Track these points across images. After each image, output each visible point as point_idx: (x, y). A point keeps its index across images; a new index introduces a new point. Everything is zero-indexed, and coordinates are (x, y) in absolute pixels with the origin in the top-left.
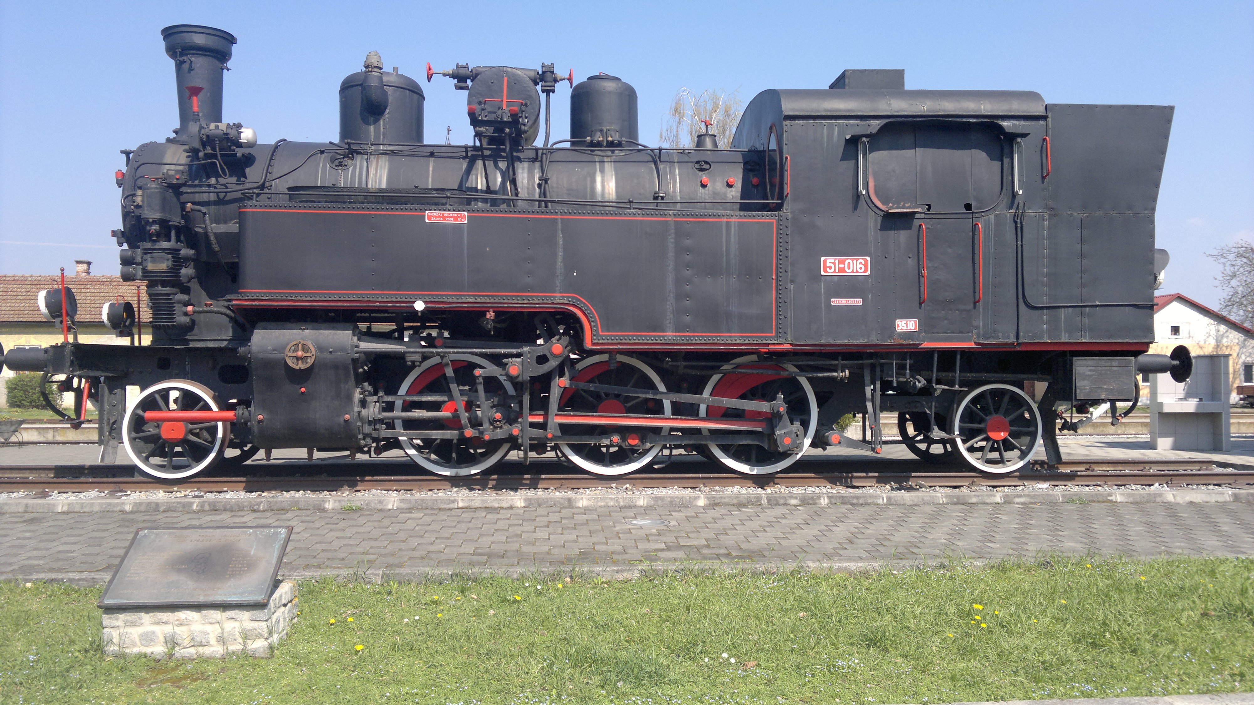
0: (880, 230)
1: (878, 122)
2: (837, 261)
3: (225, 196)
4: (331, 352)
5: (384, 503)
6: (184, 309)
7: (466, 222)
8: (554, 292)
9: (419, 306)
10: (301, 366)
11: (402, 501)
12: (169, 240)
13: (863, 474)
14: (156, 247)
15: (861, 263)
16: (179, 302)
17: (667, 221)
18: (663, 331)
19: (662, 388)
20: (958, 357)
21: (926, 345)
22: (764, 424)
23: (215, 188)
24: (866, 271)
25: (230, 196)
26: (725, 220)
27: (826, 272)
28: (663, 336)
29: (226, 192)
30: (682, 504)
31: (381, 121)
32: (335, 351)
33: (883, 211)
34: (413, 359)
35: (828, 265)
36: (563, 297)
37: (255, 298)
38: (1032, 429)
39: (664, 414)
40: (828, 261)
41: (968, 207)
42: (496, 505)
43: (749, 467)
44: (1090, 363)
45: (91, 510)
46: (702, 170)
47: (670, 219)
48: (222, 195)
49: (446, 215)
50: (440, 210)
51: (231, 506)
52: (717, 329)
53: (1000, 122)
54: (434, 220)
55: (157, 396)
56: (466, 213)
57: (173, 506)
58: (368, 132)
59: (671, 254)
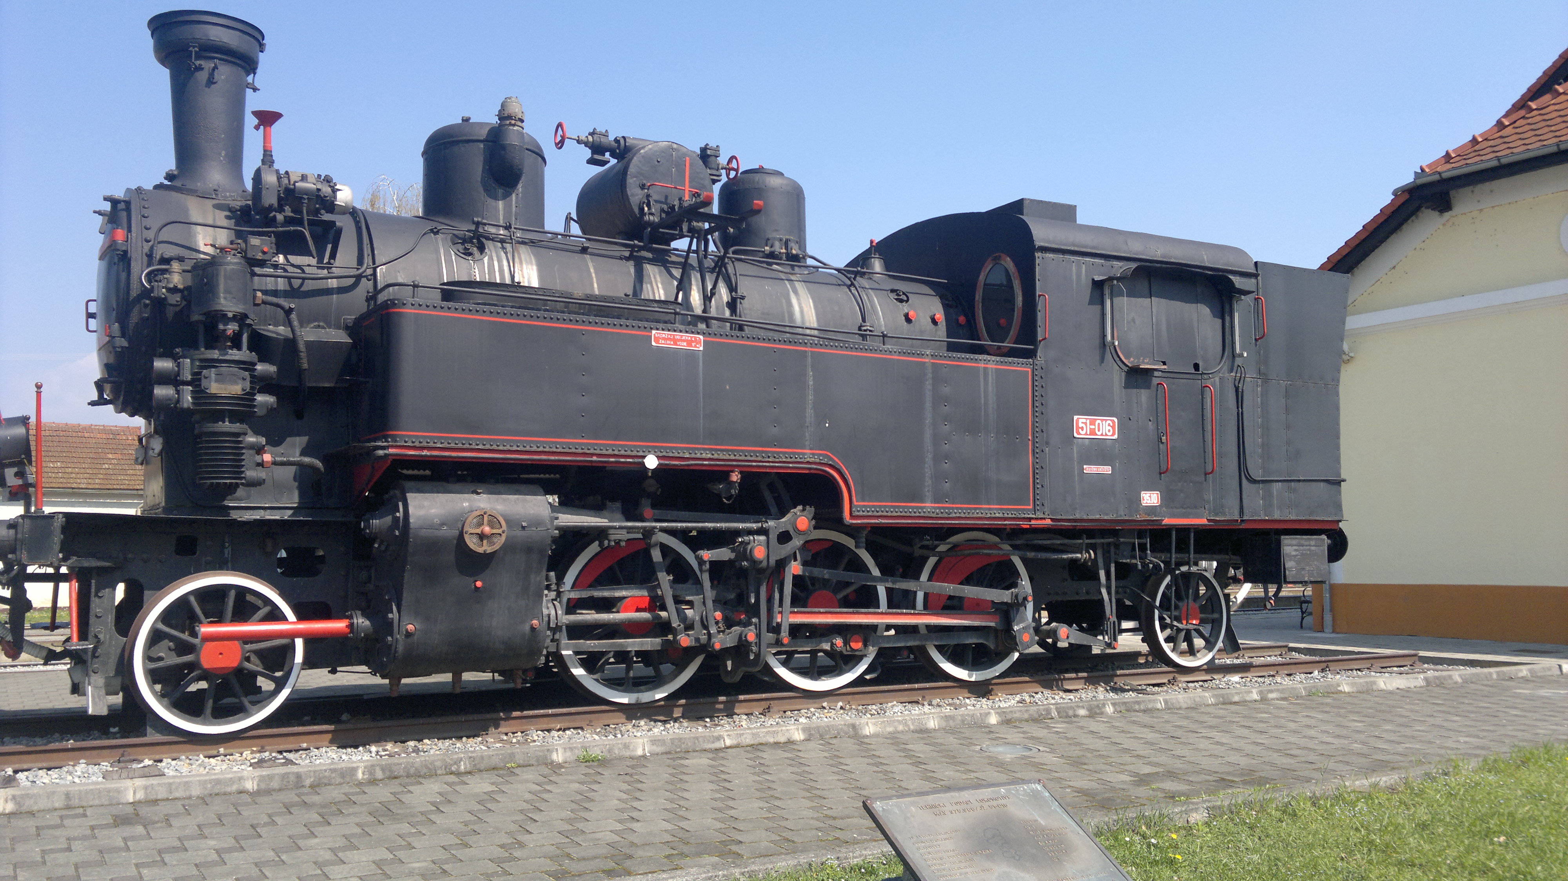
0: (1125, 388)
1: (1120, 264)
2: (1088, 422)
3: (302, 285)
4: (523, 528)
5: (631, 747)
6: (258, 459)
7: (701, 348)
8: (803, 447)
9: (651, 462)
10: (486, 548)
11: (654, 741)
12: (239, 348)
13: (1073, 675)
14: (227, 357)
15: (1109, 425)
16: (252, 447)
17: (925, 363)
18: (922, 501)
19: (876, 572)
20: (1192, 535)
21: (1167, 521)
22: (998, 618)
23: (285, 271)
24: (1113, 434)
25: (309, 285)
26: (983, 365)
27: (1079, 433)
28: (922, 508)
29: (304, 279)
30: (975, 723)
31: (514, 196)
32: (529, 526)
33: (1127, 366)
34: (618, 537)
35: (1081, 425)
36: (813, 454)
37: (424, 444)
38: (1216, 616)
39: (879, 608)
40: (1081, 421)
41: (1196, 367)
42: (771, 740)
43: (967, 672)
44: (1294, 542)
45: (188, 794)
46: (901, 301)
47: (927, 360)
48: (296, 283)
49: (678, 337)
50: (669, 330)
51: (416, 769)
52: (976, 500)
53: (1231, 277)
54: (662, 344)
55: (192, 599)
56: (701, 337)
57: (325, 777)
58: (497, 209)
59: (928, 404)
